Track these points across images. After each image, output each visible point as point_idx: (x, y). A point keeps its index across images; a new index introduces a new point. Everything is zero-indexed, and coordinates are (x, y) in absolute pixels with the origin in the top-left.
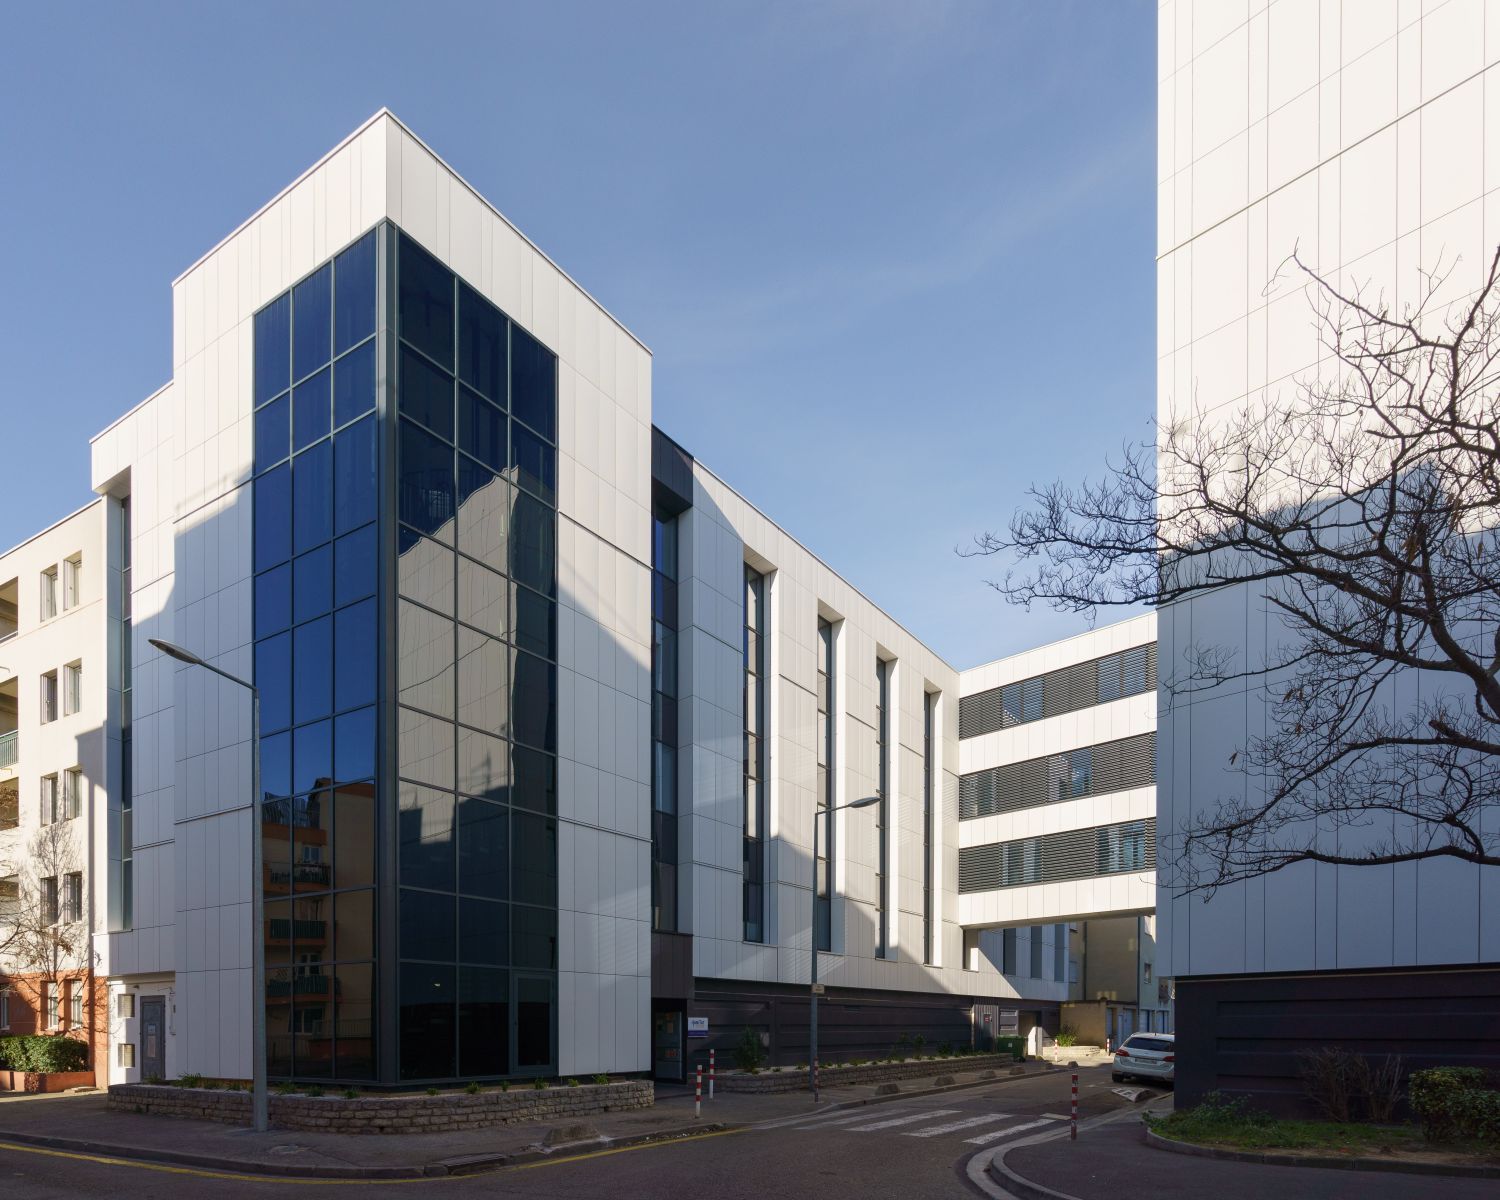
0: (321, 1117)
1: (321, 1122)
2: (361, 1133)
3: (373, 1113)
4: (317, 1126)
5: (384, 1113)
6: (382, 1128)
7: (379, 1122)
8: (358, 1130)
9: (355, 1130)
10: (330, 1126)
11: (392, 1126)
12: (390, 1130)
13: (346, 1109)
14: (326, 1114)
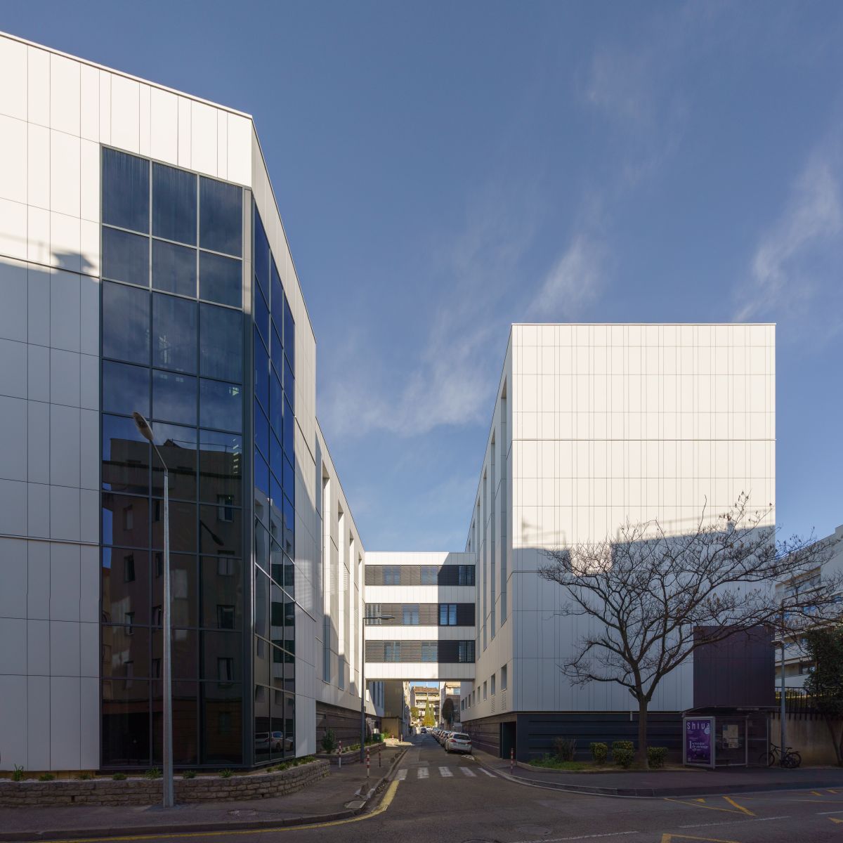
0: (222, 791)
1: (221, 794)
2: (251, 799)
3: (258, 785)
4: (217, 798)
5: (264, 784)
6: (263, 795)
7: (262, 791)
8: (250, 797)
9: (248, 798)
10: (229, 796)
11: (269, 793)
12: (268, 795)
13: (241, 784)
14: (226, 789)
